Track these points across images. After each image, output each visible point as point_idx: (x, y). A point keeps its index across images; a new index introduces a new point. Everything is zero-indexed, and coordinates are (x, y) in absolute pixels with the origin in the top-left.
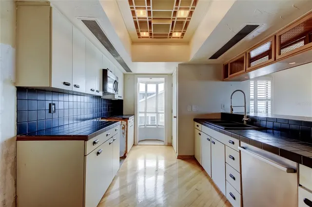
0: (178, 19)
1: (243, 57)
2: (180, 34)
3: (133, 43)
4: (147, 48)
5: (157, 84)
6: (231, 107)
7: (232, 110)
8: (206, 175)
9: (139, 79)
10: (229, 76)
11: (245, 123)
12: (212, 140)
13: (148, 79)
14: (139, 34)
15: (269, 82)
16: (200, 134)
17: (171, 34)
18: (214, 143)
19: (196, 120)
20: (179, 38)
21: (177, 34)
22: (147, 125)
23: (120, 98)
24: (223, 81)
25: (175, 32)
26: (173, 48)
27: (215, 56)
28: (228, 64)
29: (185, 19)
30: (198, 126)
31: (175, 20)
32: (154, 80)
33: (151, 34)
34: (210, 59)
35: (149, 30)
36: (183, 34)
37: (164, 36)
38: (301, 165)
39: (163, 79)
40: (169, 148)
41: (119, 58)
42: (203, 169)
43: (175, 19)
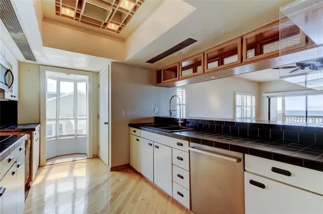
0: (120, 8)
1: (177, 66)
2: (118, 27)
3: (45, 19)
4: (66, 32)
5: (76, 82)
6: (170, 111)
7: (171, 114)
8: (147, 181)
9: (48, 73)
10: (162, 82)
11: (180, 125)
12: (155, 144)
13: (63, 75)
14: (58, 9)
15: (184, 91)
16: (138, 140)
17: (105, 24)
18: (158, 147)
19: (131, 125)
20: (114, 31)
21: (113, 26)
22: (60, 136)
23: (13, 99)
24: (156, 86)
25: (111, 22)
26: (105, 42)
27: (152, 61)
28: (161, 71)
29: (128, 11)
30: (135, 131)
31: (116, 9)
32: (72, 76)
33: (78, 15)
34: (147, 62)
35: (76, 8)
36: (120, 29)
37: (97, 24)
38: (246, 155)
39: (86, 77)
40: (95, 161)
41: (18, 36)
42: (141, 176)
43: (116, 7)
